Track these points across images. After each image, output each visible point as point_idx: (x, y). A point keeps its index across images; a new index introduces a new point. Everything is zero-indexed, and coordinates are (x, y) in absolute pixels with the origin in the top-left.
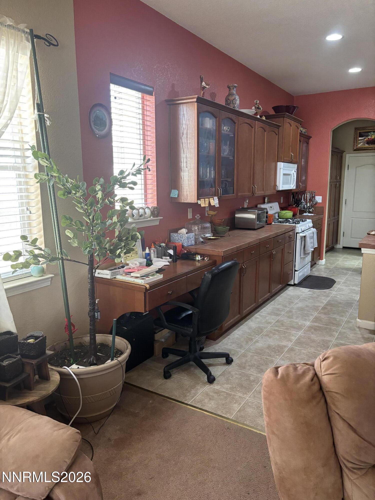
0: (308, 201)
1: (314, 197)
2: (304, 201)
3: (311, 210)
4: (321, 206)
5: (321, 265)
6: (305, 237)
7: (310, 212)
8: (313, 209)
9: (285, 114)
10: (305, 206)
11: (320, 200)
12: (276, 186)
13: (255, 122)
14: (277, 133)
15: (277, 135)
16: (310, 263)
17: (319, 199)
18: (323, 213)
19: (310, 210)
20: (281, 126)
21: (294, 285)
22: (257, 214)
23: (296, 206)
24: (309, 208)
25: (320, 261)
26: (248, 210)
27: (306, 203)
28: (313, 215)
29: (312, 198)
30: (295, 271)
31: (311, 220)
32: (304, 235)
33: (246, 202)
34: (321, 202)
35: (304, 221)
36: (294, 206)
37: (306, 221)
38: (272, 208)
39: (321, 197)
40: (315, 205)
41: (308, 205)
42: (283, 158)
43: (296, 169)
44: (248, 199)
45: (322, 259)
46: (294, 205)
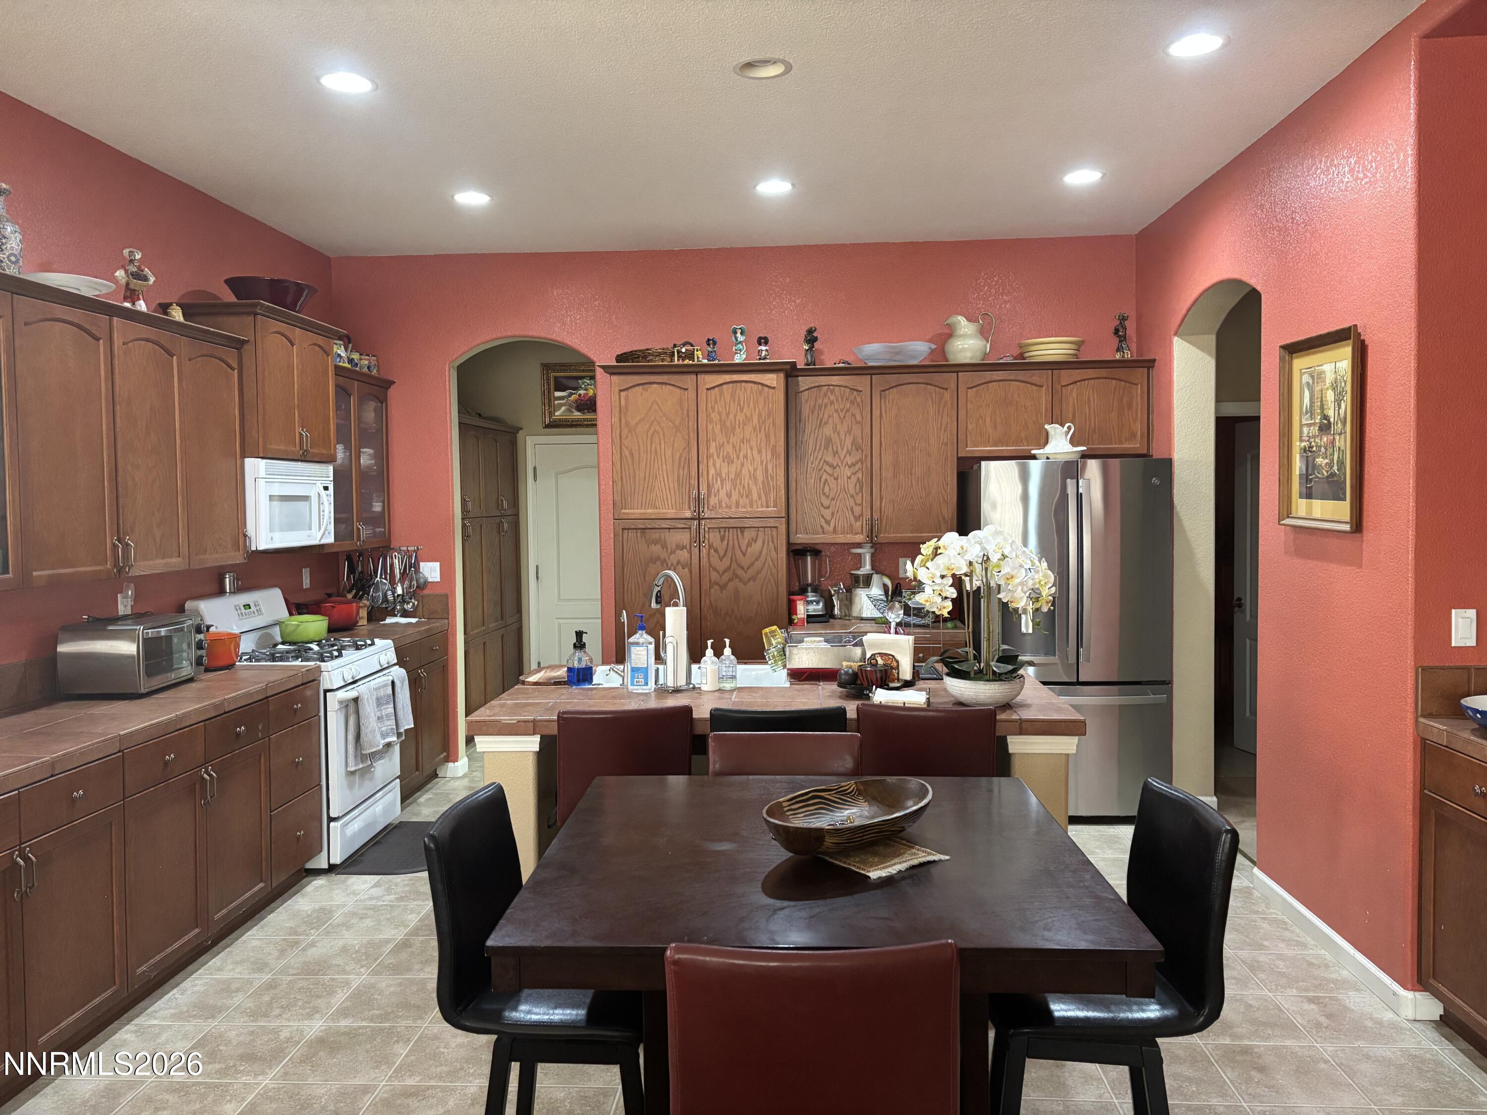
0: (398, 576)
1: (416, 567)
2: (386, 579)
3: (408, 607)
4: (438, 591)
5: (453, 778)
6: (356, 700)
7: (405, 614)
8: (416, 603)
9: (256, 305)
10: (389, 593)
11: (433, 575)
12: (245, 536)
13: (111, 321)
14: (235, 365)
15: (233, 369)
16: (398, 780)
17: (431, 571)
18: (446, 612)
19: (406, 607)
20: (248, 341)
21: (332, 869)
22: (144, 639)
23: (355, 597)
24: (404, 602)
25: (451, 765)
26: (110, 628)
27: (393, 582)
28: (414, 620)
29: (411, 568)
30: (331, 819)
31: (390, 642)
32: (353, 694)
33: (126, 597)
34: (438, 579)
35: (366, 646)
36: (350, 596)
37: (373, 644)
38: (253, 608)
39: (438, 563)
40: (420, 588)
41: (399, 591)
42: (265, 445)
43: (332, 479)
44: (132, 585)
45: (455, 760)
46: (350, 591)
